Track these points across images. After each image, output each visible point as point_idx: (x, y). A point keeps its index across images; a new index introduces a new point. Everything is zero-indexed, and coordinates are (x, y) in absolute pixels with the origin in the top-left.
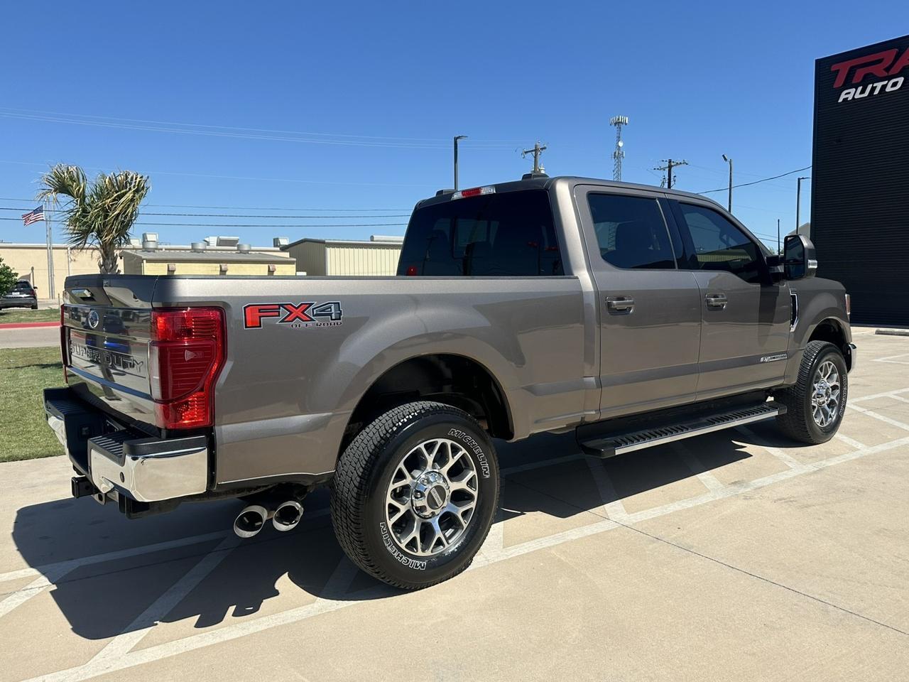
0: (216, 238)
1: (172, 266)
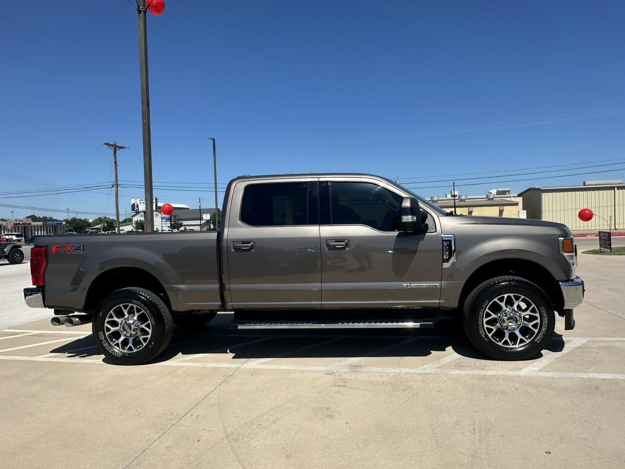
0: (496, 190)
1: (471, 209)
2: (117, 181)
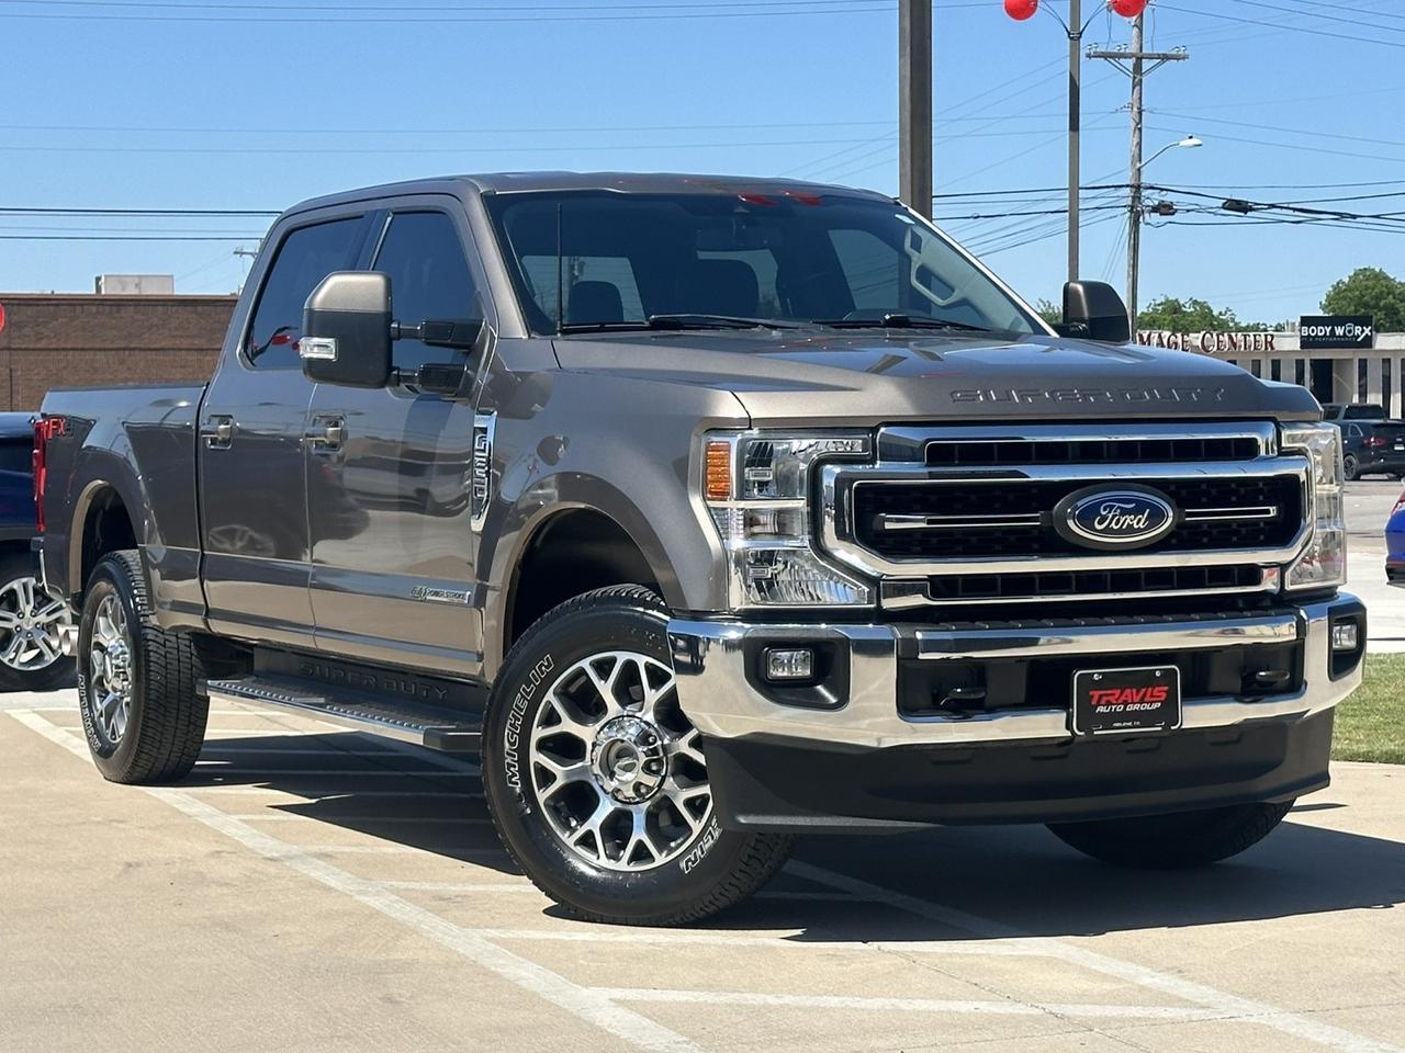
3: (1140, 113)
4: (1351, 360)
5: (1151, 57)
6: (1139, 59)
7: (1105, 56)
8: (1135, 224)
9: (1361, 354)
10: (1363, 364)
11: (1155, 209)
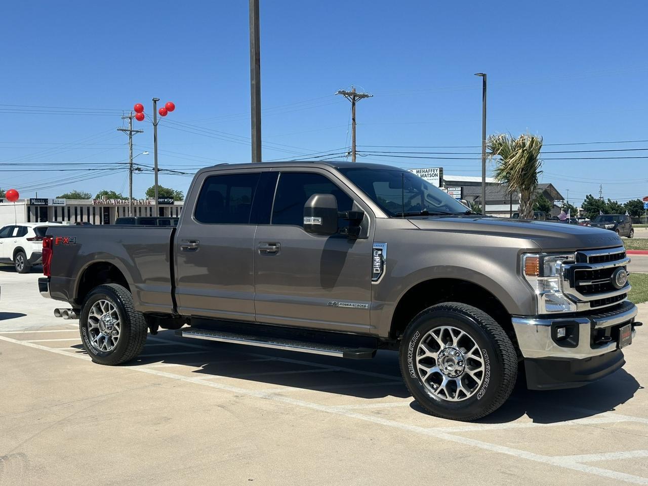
2: (355, 146)
3: (132, 145)
4: (168, 207)
5: (133, 131)
6: (131, 132)
7: (122, 130)
8: (131, 173)
9: (171, 206)
10: (171, 208)
11: (136, 169)
